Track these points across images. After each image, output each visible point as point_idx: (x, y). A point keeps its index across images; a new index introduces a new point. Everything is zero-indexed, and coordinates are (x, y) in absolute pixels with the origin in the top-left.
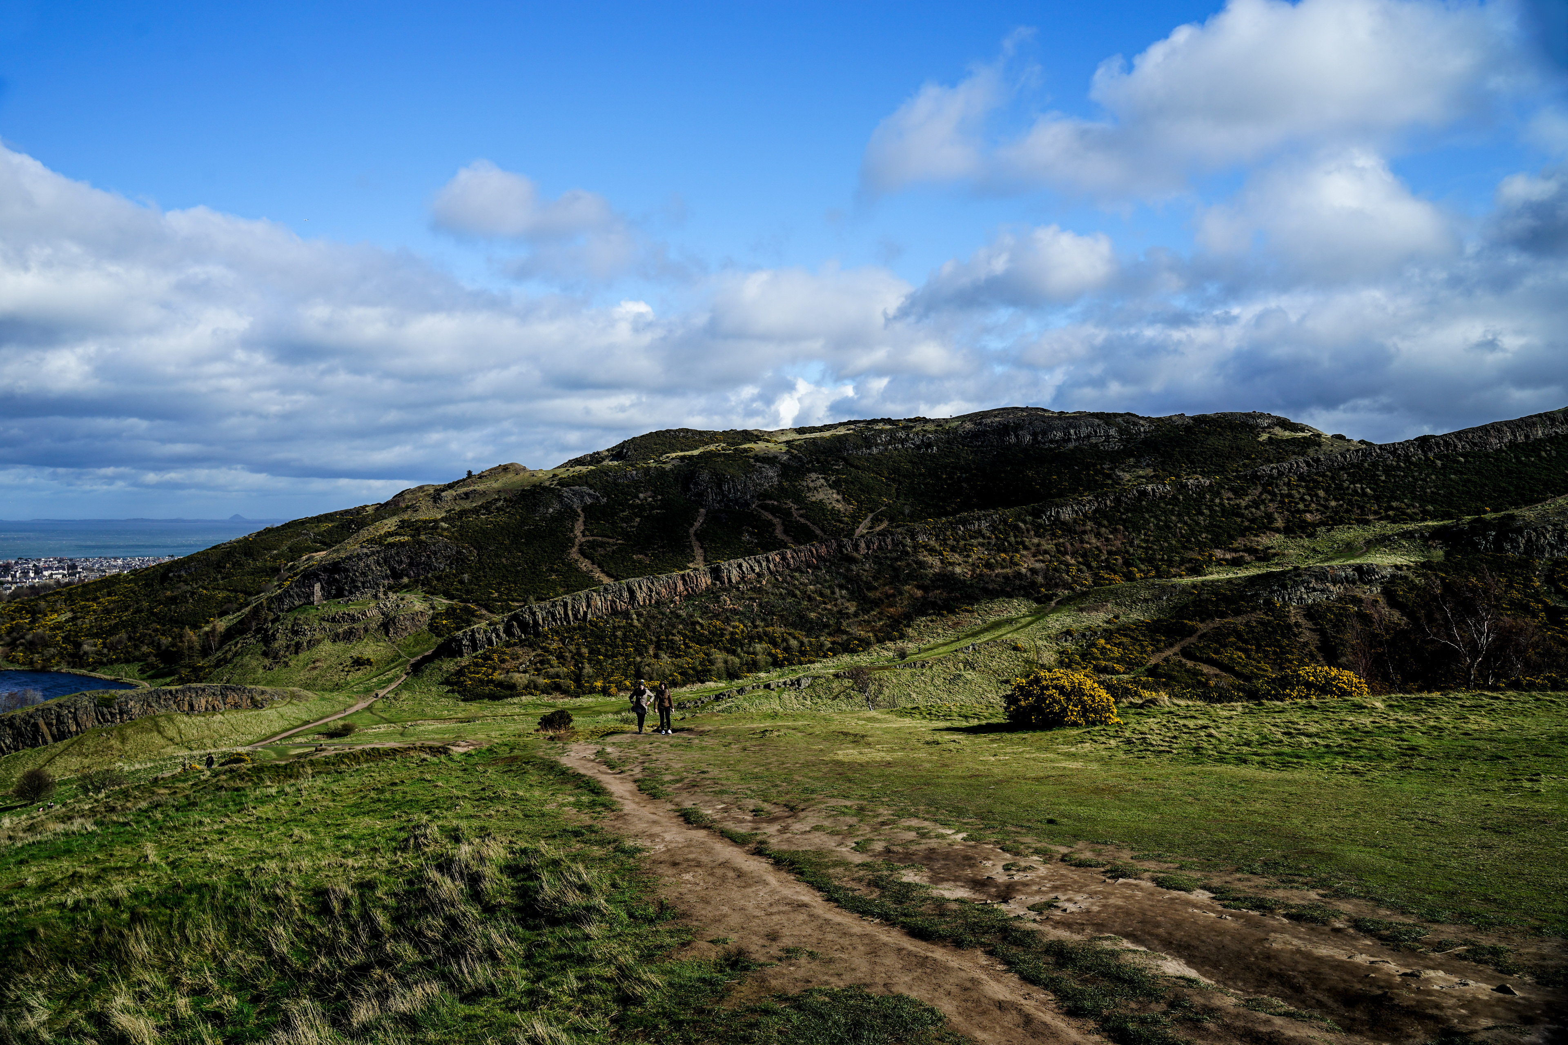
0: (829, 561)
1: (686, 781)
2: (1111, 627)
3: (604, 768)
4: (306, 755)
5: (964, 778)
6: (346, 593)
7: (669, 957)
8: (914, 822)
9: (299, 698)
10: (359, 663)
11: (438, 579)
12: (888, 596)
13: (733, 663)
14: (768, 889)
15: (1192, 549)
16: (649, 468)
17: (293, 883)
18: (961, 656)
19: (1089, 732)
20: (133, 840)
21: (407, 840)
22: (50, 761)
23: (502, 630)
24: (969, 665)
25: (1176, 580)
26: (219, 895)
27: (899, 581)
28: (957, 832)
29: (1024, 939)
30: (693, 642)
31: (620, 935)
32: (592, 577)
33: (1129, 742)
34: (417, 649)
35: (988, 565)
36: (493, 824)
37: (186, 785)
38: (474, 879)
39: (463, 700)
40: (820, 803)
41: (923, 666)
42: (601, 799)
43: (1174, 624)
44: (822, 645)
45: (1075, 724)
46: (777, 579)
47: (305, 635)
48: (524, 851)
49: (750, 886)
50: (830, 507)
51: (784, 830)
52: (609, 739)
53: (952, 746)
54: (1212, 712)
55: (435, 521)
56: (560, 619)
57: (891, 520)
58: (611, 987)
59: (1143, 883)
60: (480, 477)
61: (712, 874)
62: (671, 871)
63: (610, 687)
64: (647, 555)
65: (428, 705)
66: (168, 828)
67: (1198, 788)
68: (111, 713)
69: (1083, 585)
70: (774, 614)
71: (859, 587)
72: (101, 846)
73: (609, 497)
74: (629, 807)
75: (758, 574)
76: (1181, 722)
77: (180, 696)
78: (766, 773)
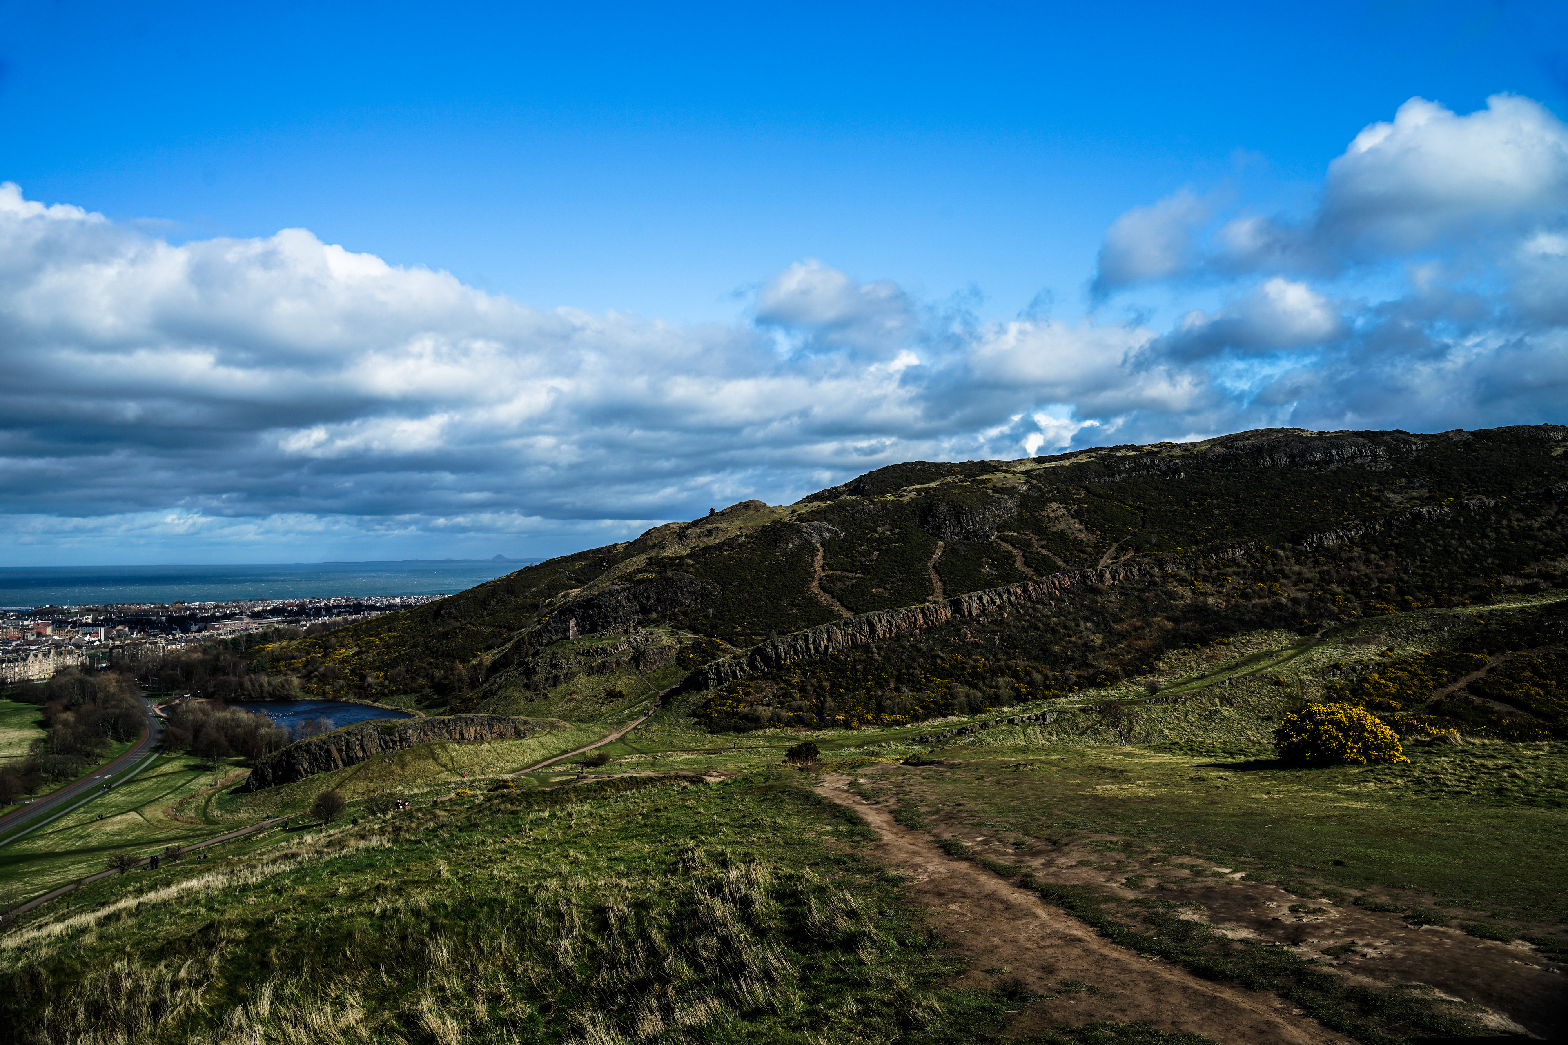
0: (1073, 592)
1: (943, 813)
2: (1385, 660)
3: (858, 798)
4: (569, 782)
5: (1236, 816)
6: (599, 628)
7: (945, 984)
8: (1186, 860)
9: (558, 728)
10: (612, 695)
11: (684, 614)
12: (1136, 629)
13: (975, 697)
14: (1037, 922)
15: (1477, 576)
16: (887, 502)
17: (574, 901)
18: (1217, 691)
19: (1372, 771)
20: (426, 857)
21: (676, 863)
22: (341, 785)
23: (745, 664)
24: (1226, 700)
25: (1458, 610)
26: (508, 909)
27: (1147, 612)
28: (1235, 871)
29: (1323, 983)
30: (934, 675)
31: (893, 961)
32: (832, 611)
33: (1419, 781)
34: (665, 682)
35: (1244, 595)
36: (755, 851)
37: (462, 808)
38: (745, 902)
39: (710, 732)
40: (1083, 837)
41: (1176, 701)
42: (858, 828)
43: (1457, 657)
44: (1067, 679)
45: (1355, 762)
46: (1019, 612)
47: (562, 668)
48: (789, 878)
49: (1020, 918)
50: (1072, 538)
51: (1049, 864)
52: (860, 771)
53: (1219, 783)
54: (1514, 751)
55: (681, 558)
56: (802, 653)
57: (1137, 550)
58: (890, 1011)
59: (1451, 931)
60: (723, 514)
61: (979, 906)
62: (936, 901)
63: (852, 721)
64: (886, 589)
65: (677, 737)
66: (456, 847)
67: (1505, 832)
68: (392, 741)
69: (1351, 615)
70: (1016, 647)
71: (1104, 619)
72: (398, 862)
73: (847, 531)
74: (888, 837)
75: (998, 606)
76: (1478, 762)
77: (452, 726)
78: (1024, 807)
